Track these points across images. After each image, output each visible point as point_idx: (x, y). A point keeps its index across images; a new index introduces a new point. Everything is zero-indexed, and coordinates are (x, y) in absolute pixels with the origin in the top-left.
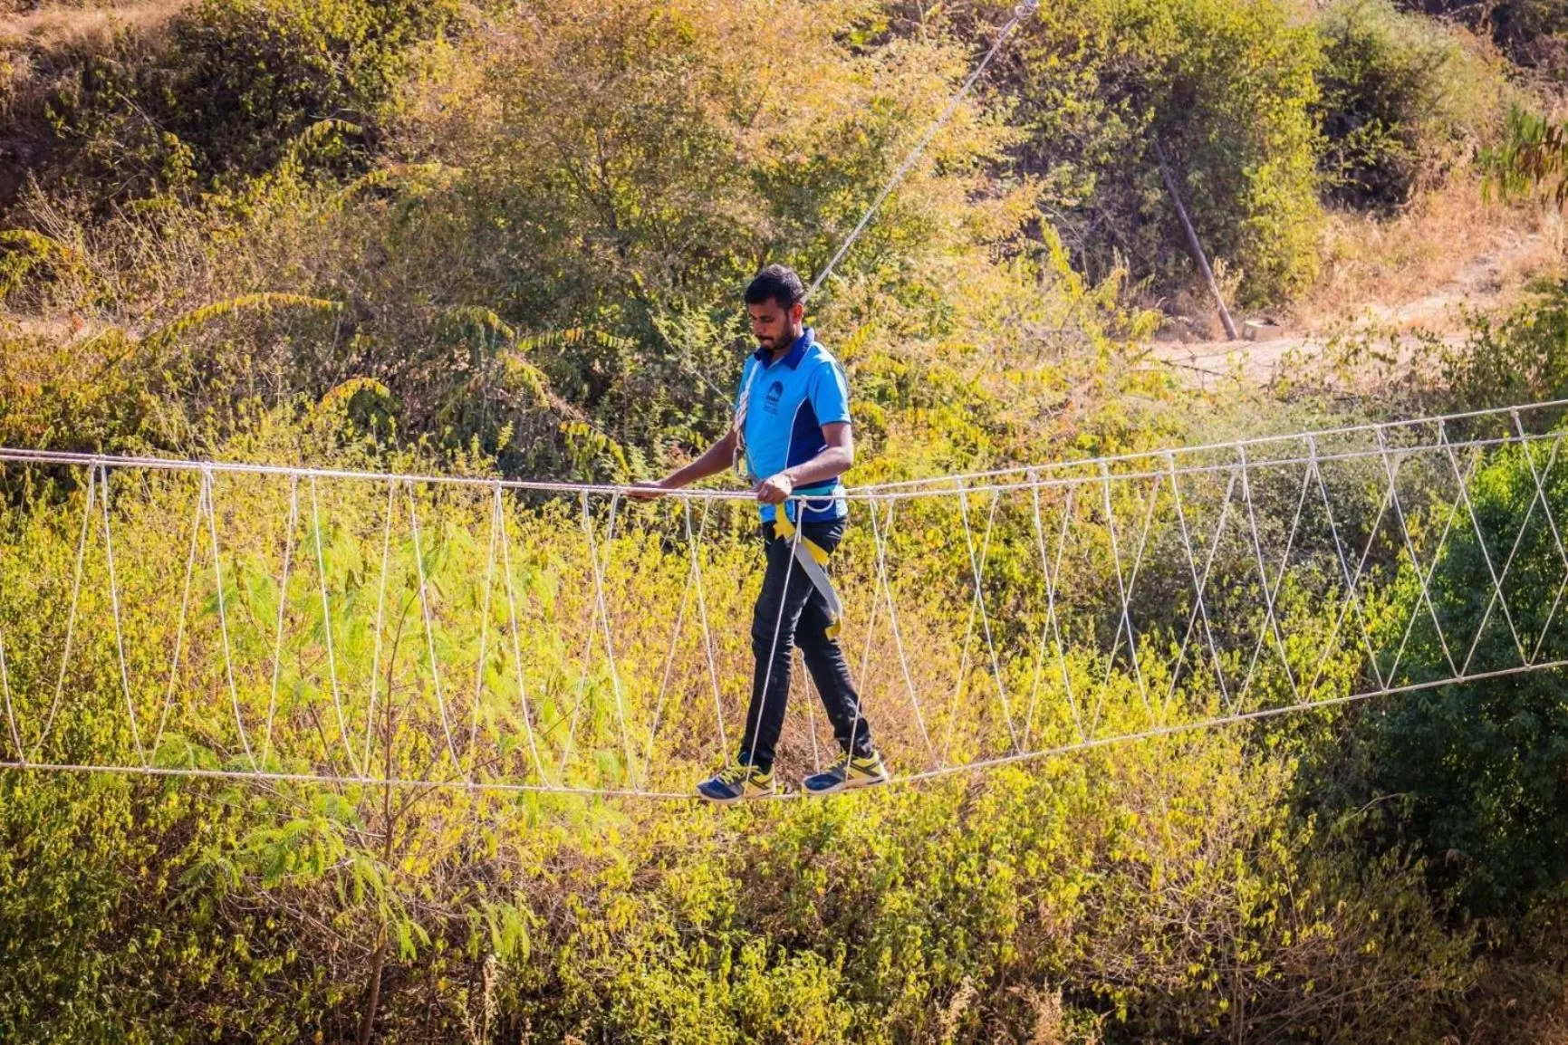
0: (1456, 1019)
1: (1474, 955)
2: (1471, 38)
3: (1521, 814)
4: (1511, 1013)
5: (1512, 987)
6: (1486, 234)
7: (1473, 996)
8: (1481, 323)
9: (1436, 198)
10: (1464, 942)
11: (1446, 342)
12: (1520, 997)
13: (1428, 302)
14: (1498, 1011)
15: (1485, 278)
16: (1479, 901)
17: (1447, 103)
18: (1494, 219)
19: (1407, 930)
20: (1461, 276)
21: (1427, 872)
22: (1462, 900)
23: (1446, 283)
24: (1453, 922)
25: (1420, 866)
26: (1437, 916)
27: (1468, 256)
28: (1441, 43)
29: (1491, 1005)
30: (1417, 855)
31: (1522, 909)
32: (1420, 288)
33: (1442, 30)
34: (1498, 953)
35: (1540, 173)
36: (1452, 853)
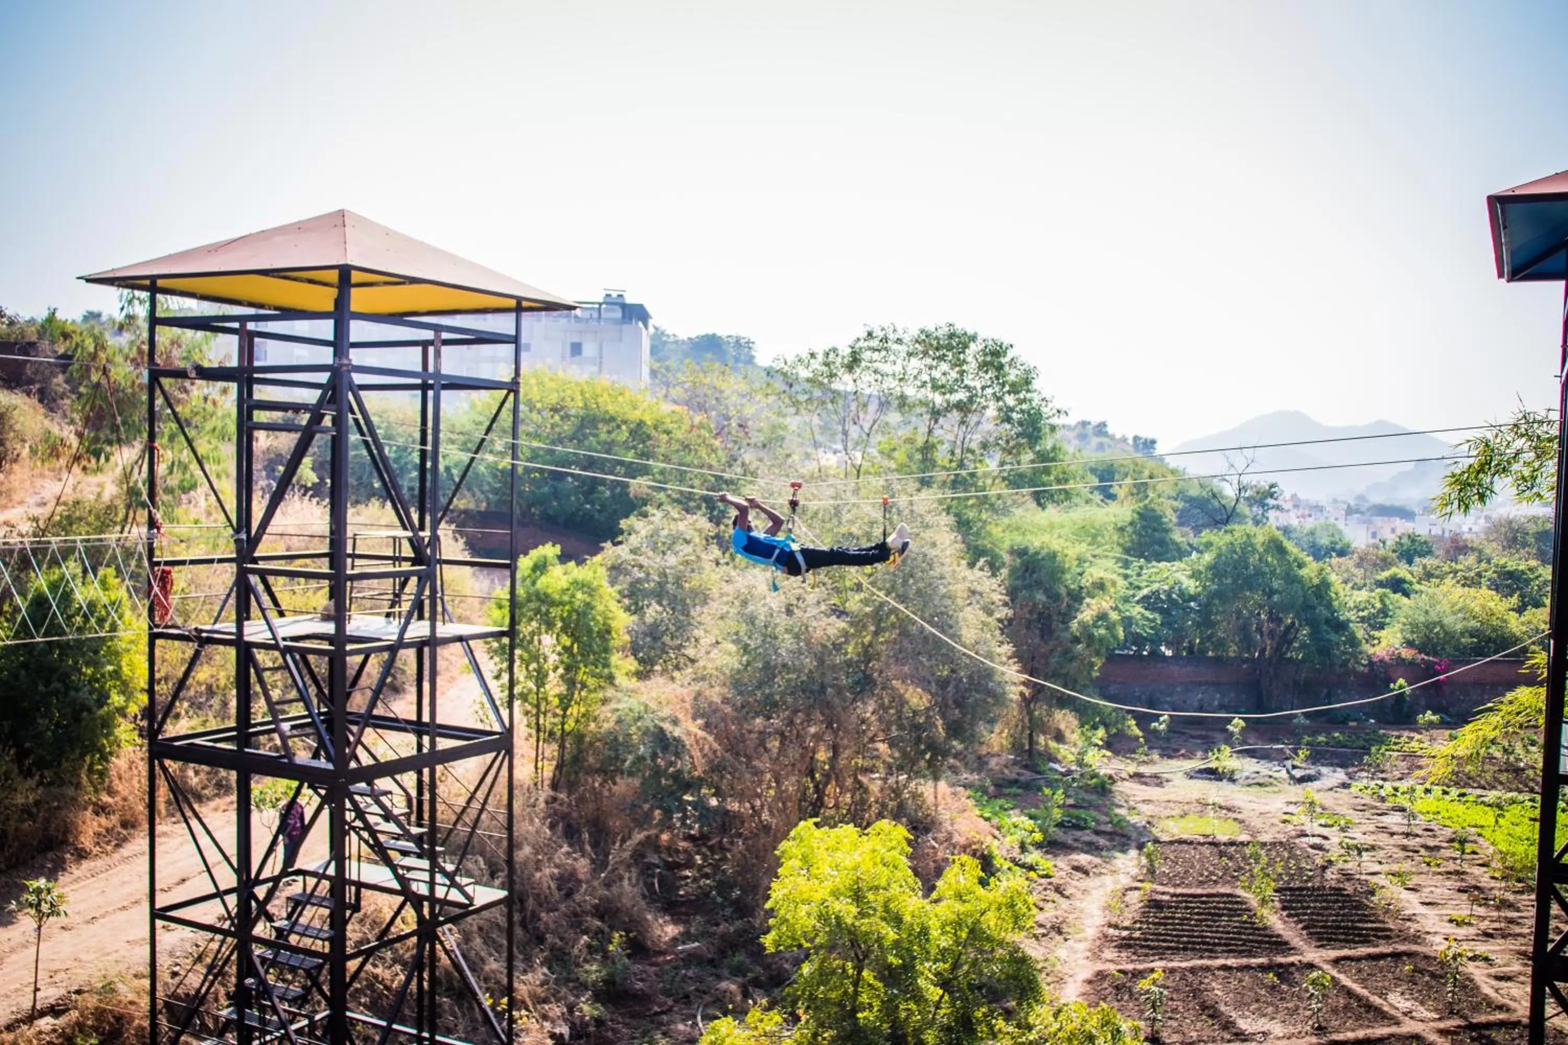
0: (30, 814)
1: (38, 786)
2: (27, 400)
3: (58, 725)
4: (55, 808)
5: (56, 798)
6: (39, 482)
7: (37, 803)
8: (36, 520)
9: (16, 467)
10: (31, 783)
11: (20, 527)
12: (59, 801)
13: (15, 511)
14: (49, 809)
15: (39, 500)
16: (41, 764)
17: (18, 427)
18: (42, 476)
19: (6, 780)
20: (28, 499)
21: (16, 754)
22: (33, 764)
23: (21, 503)
24: (27, 774)
25: (12, 752)
26: (21, 771)
27: (32, 490)
28: (14, 402)
29: (46, 806)
30: (10, 748)
31: (60, 764)
32: (10, 505)
33: (13, 396)
34: (51, 784)
35: (58, 457)
36: (27, 745)
